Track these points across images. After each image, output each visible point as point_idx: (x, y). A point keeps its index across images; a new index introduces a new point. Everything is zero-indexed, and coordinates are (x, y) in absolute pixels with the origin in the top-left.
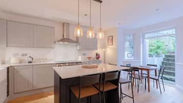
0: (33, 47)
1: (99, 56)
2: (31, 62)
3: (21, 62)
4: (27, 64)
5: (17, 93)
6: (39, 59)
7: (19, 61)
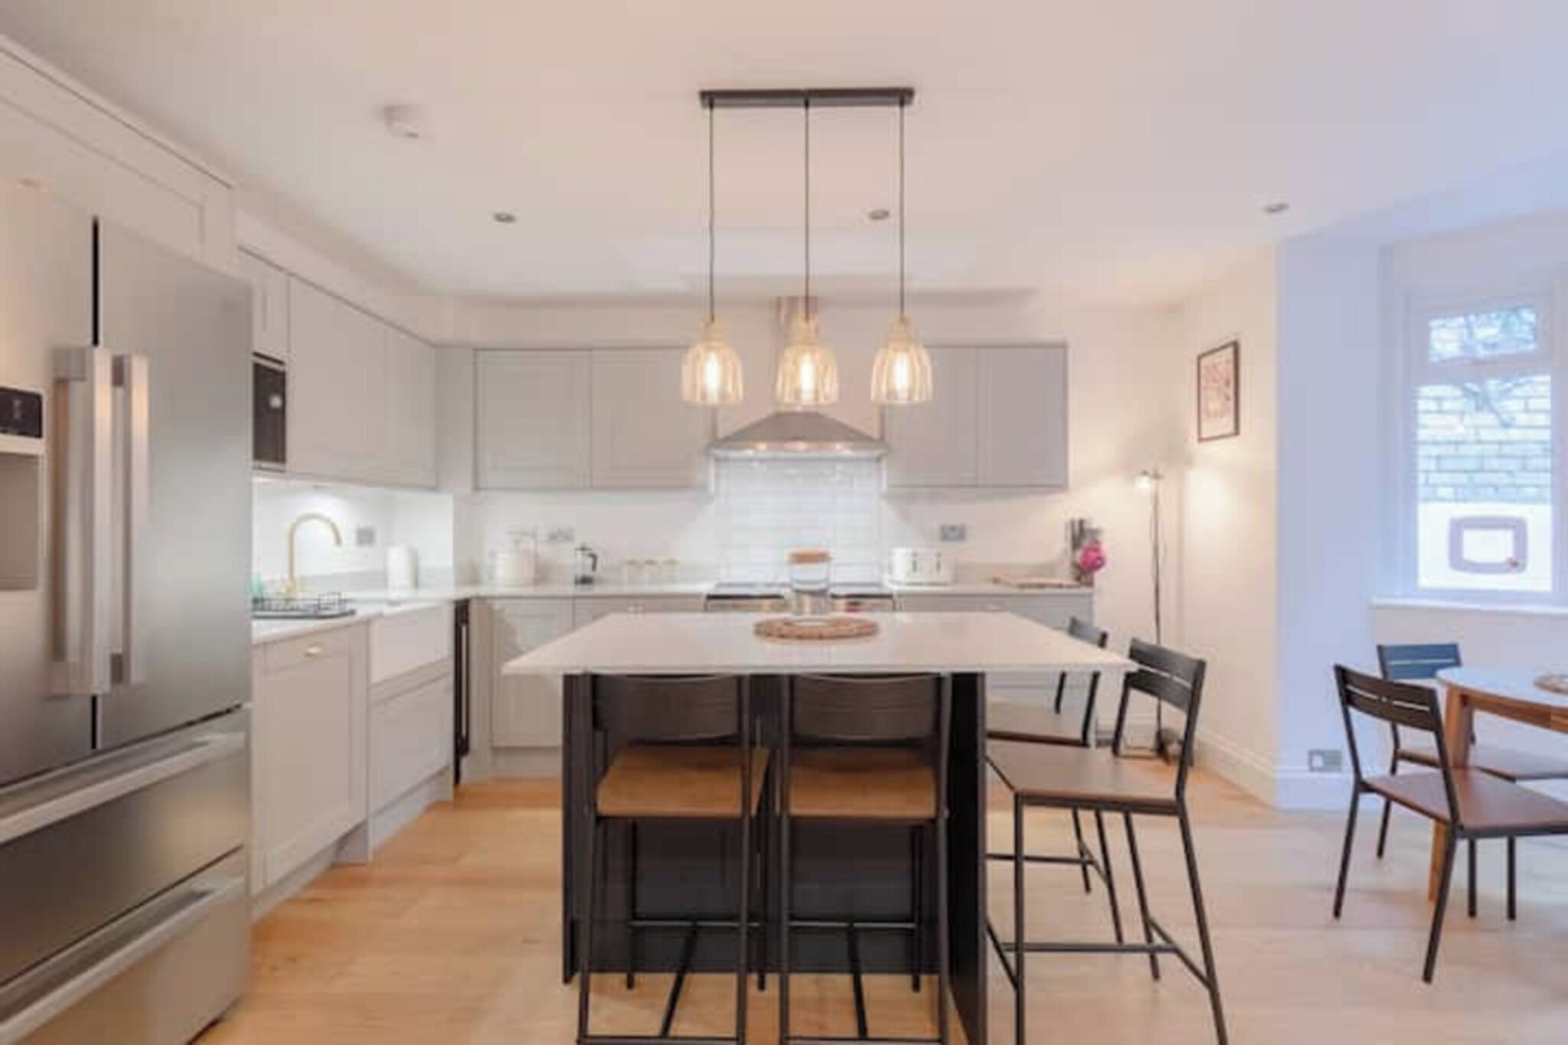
0: (593, 488)
1: (1096, 547)
2: (585, 581)
3: (542, 573)
4: (571, 590)
5: (511, 750)
6: (632, 563)
7: (530, 573)
